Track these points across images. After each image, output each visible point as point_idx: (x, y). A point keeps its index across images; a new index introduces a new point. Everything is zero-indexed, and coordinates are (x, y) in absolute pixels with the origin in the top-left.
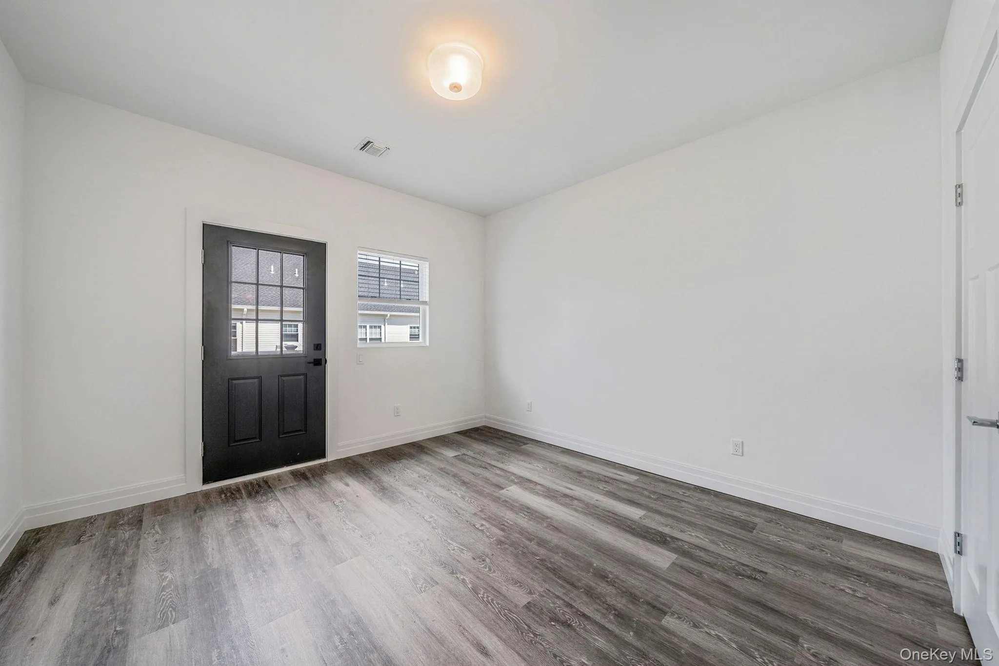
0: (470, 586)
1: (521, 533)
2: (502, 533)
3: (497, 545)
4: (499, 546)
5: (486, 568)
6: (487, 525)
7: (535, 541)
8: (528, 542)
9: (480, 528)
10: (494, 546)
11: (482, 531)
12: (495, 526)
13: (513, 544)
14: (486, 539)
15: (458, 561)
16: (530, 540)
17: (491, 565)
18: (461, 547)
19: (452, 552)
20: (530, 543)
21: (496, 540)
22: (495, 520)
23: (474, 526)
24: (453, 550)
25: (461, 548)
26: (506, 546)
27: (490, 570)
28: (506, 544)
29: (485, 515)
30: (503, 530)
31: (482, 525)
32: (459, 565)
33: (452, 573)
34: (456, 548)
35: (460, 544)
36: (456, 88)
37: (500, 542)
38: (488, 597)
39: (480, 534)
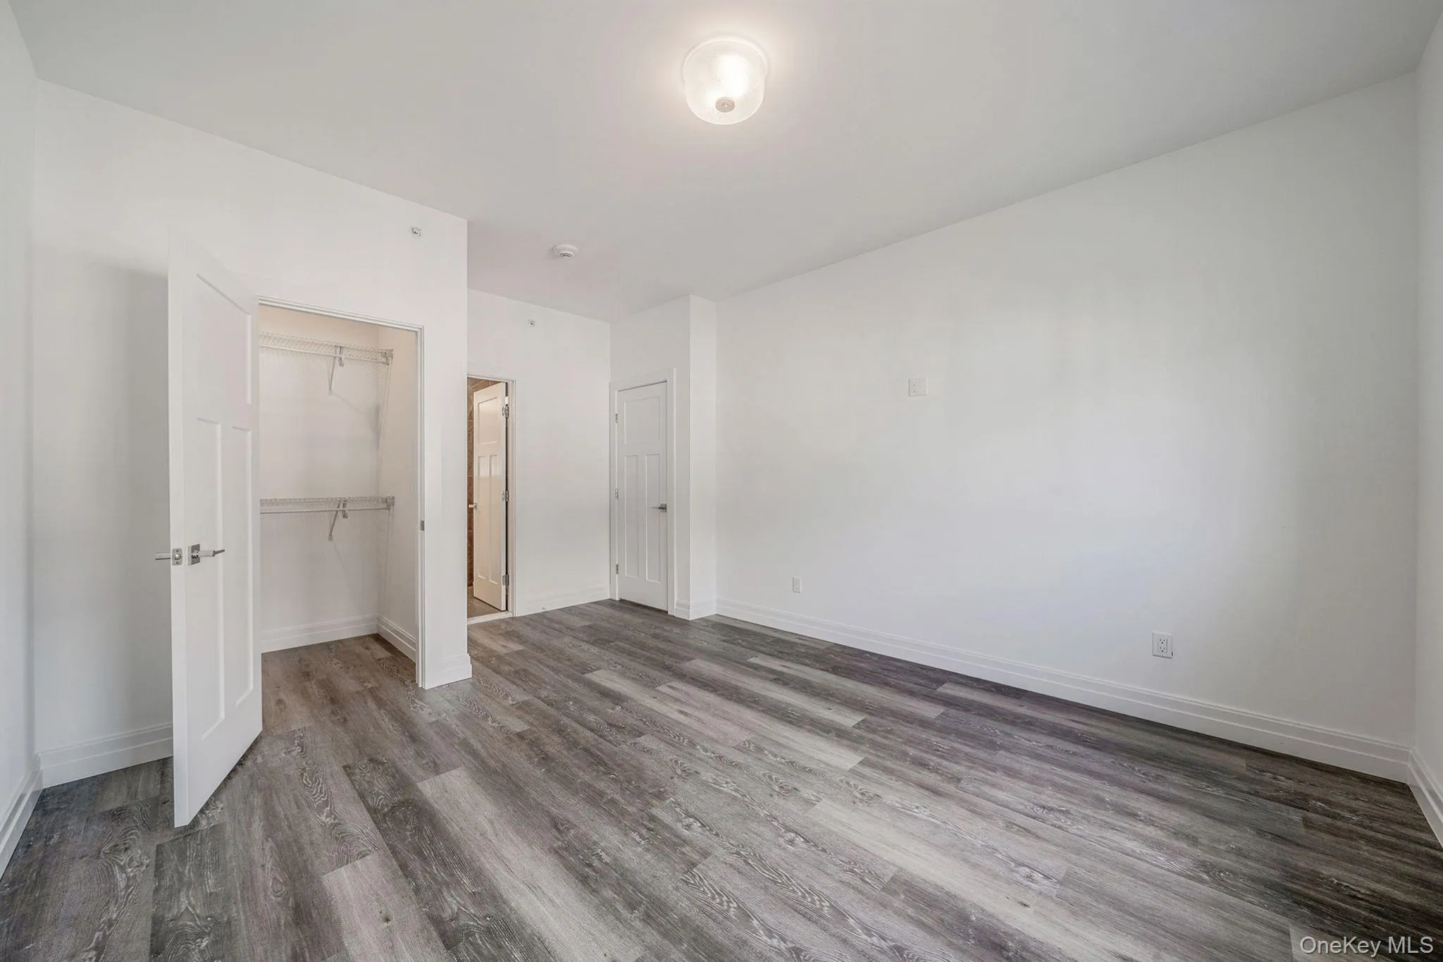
0: (698, 747)
1: (623, 813)
2: (654, 811)
3: (665, 791)
4: (662, 790)
5: (681, 763)
6: (679, 827)
7: (604, 801)
8: (617, 797)
9: (691, 820)
10: (669, 789)
11: (688, 815)
12: (667, 827)
13: (640, 793)
14: (681, 800)
15: (718, 770)
16: (613, 802)
17: (675, 767)
18: (717, 787)
19: (728, 780)
20: (615, 796)
21: (666, 799)
22: (664, 841)
23: (703, 826)
24: (727, 783)
25: (717, 785)
26: (651, 791)
27: (676, 762)
28: (651, 794)
29: (684, 853)
30: (653, 818)
31: (688, 827)
32: (714, 765)
33: (720, 757)
34: (725, 786)
35: (720, 792)
36: (725, 105)
37: (660, 796)
38: (679, 740)
39: (692, 809)
